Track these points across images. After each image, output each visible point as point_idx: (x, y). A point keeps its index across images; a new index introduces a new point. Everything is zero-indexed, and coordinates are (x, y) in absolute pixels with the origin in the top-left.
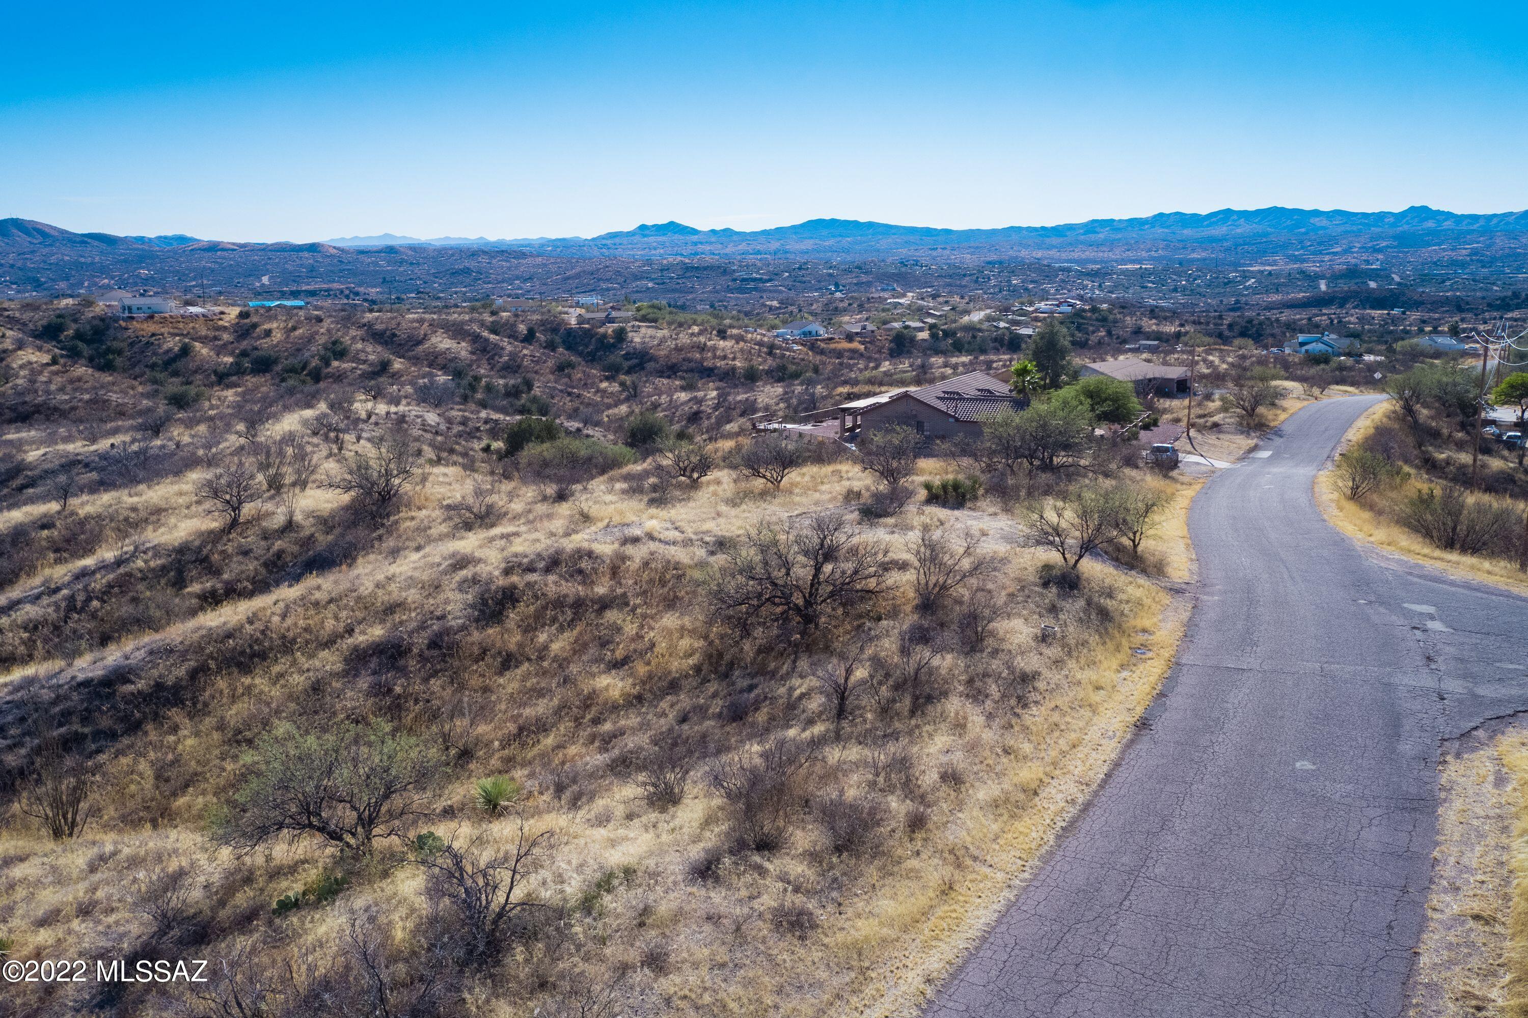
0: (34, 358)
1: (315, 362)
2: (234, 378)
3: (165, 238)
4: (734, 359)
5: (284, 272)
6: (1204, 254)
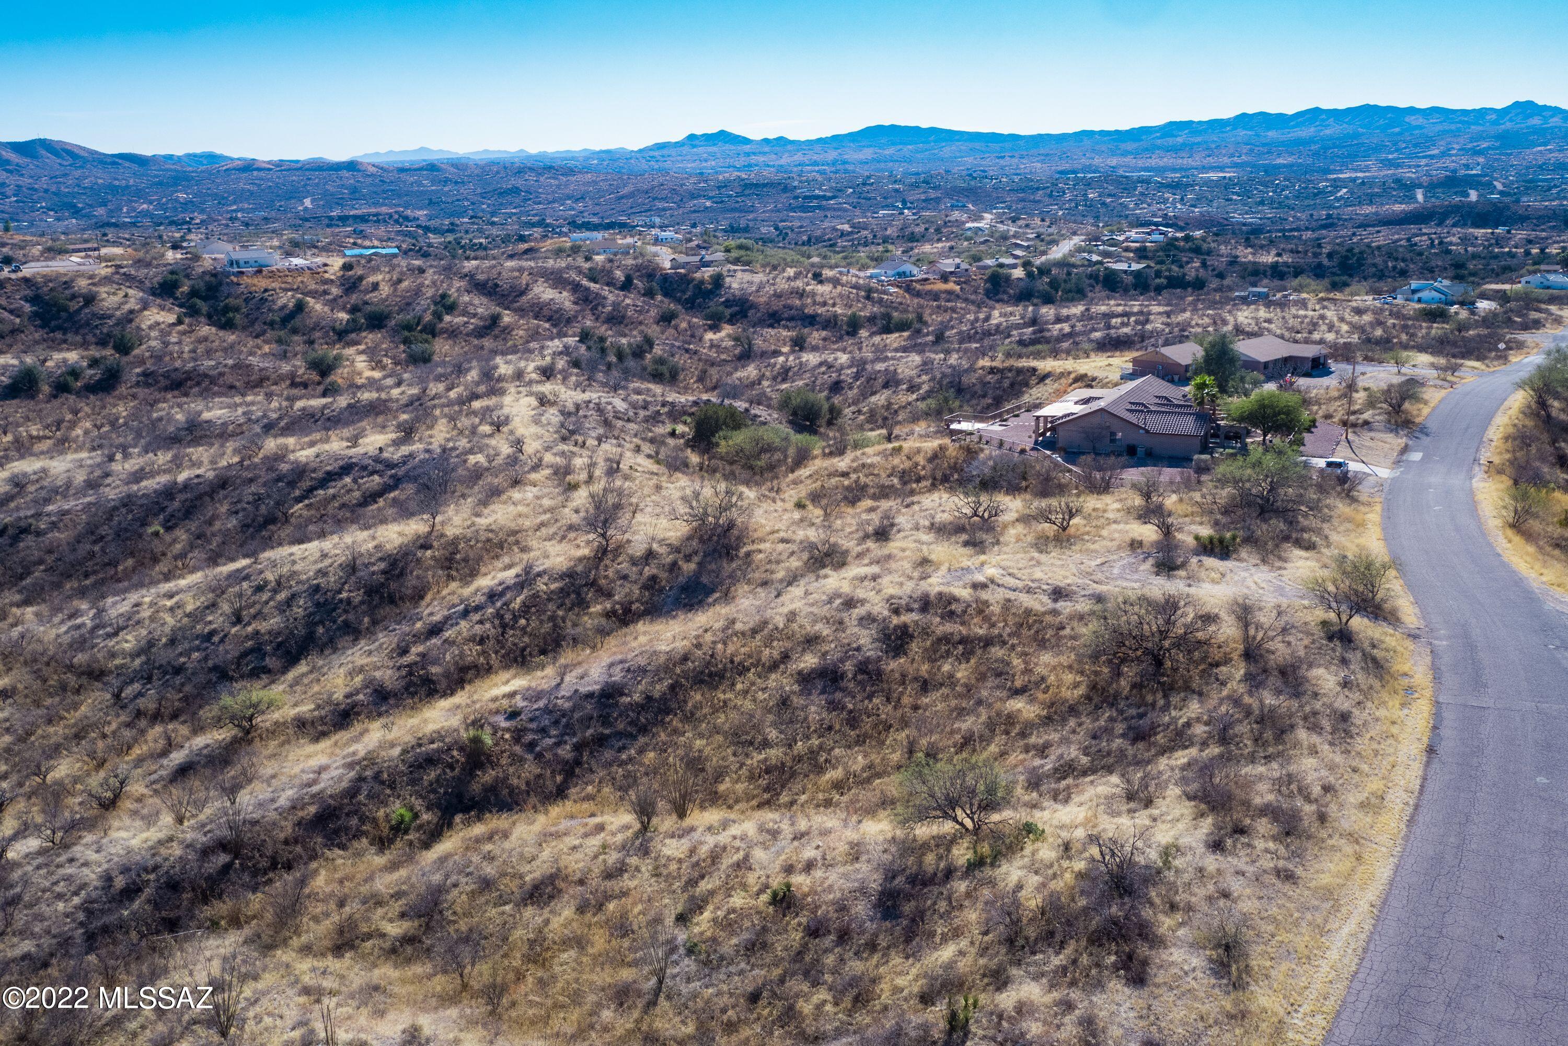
0: (160, 318)
1: (428, 317)
2: (353, 336)
3: (195, 155)
4: (834, 305)
5: (325, 194)
6: (1290, 160)
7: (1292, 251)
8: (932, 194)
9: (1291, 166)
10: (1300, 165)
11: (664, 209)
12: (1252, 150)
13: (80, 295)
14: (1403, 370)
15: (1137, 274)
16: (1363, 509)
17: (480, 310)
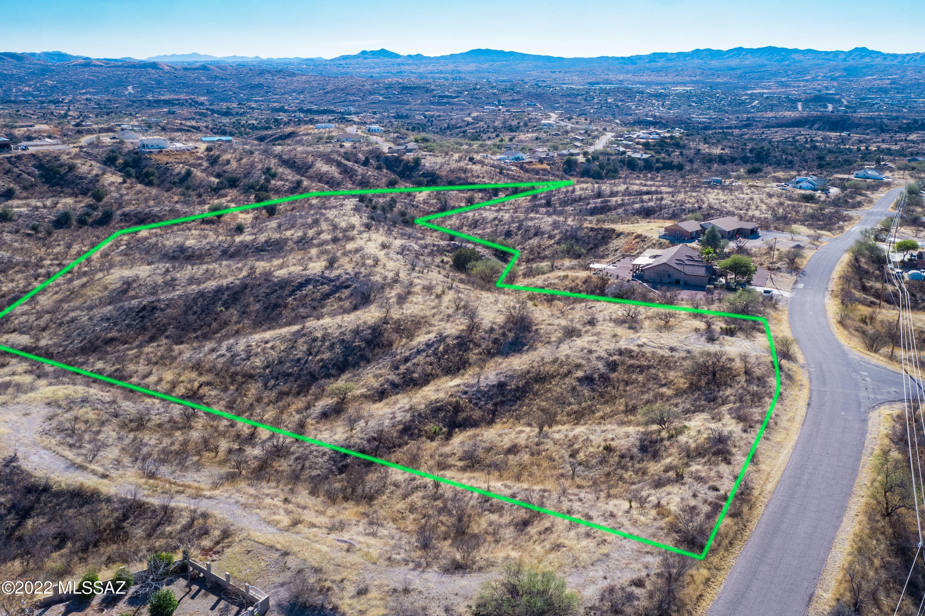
0: (113, 179)
1: (262, 181)
2: (222, 191)
5: (140, 83)
6: (725, 79)
7: (730, 147)
8: (516, 97)
9: (726, 84)
10: (731, 83)
11: (354, 101)
12: (702, 73)
13: (66, 165)
14: (795, 238)
15: (646, 161)
16: (780, 313)
17: (289, 177)
